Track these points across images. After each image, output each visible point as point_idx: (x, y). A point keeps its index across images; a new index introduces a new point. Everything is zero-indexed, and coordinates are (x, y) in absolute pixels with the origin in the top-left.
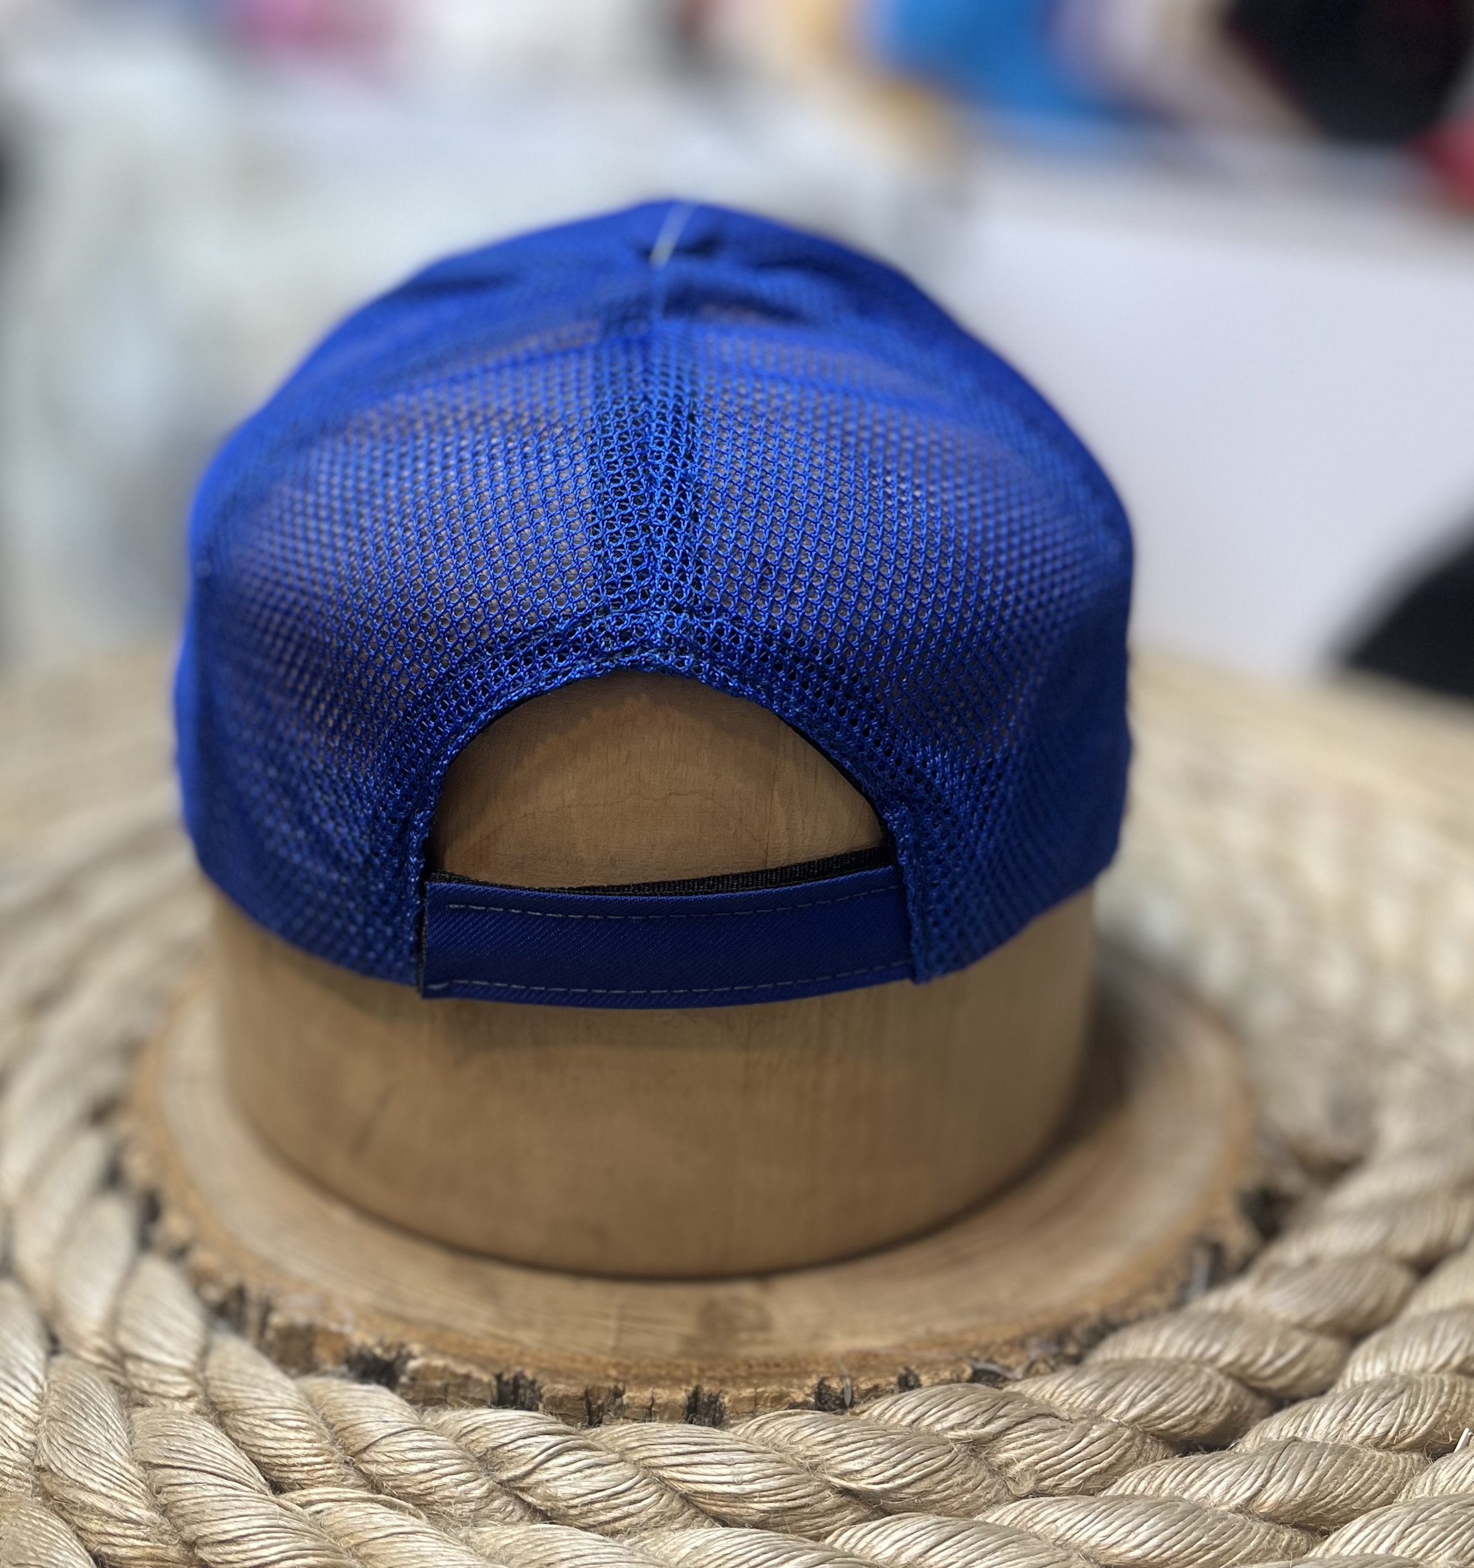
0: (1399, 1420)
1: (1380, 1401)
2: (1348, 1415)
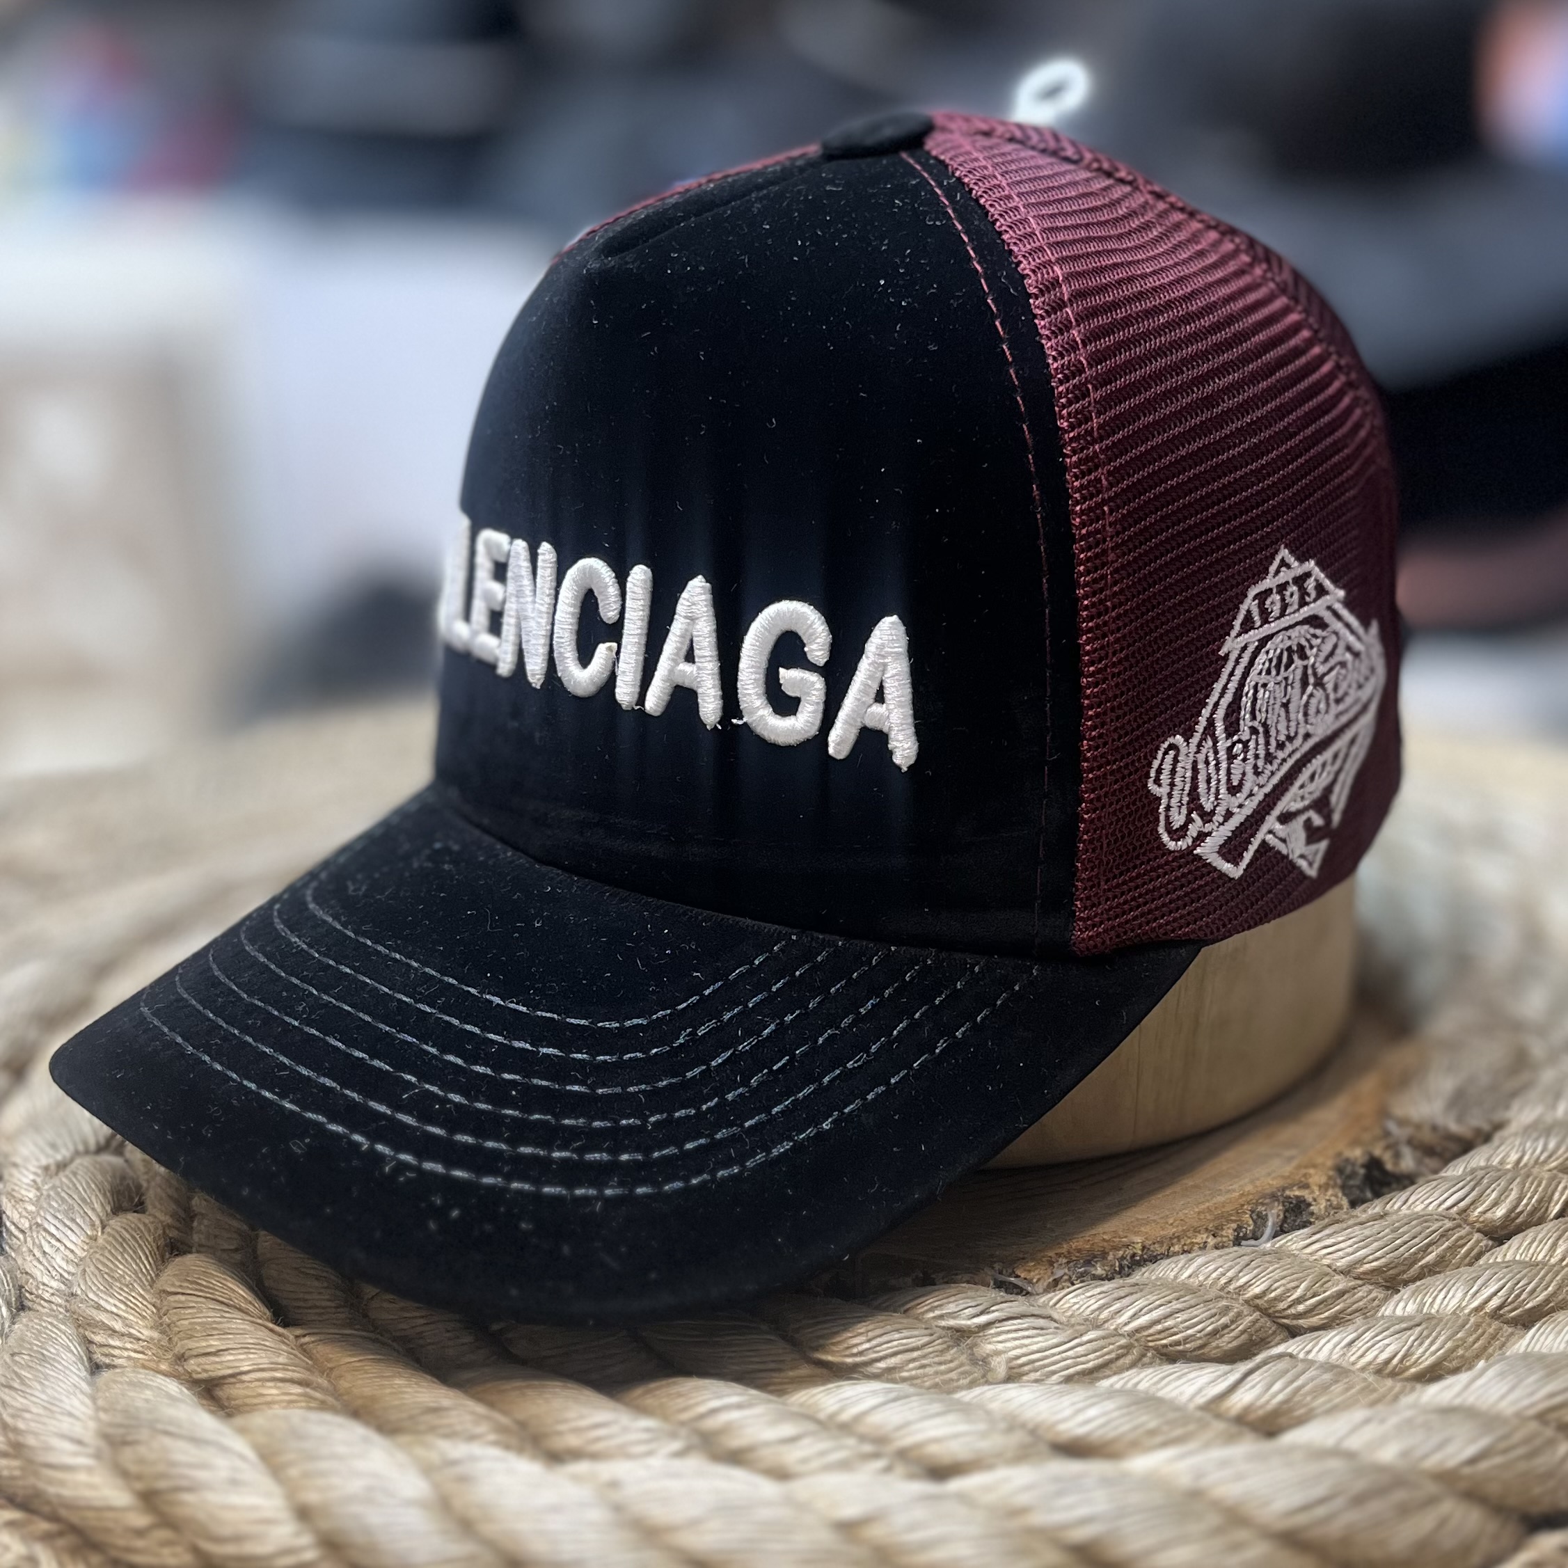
0: (1406, 1348)
1: (1392, 1330)
2: (1353, 1341)
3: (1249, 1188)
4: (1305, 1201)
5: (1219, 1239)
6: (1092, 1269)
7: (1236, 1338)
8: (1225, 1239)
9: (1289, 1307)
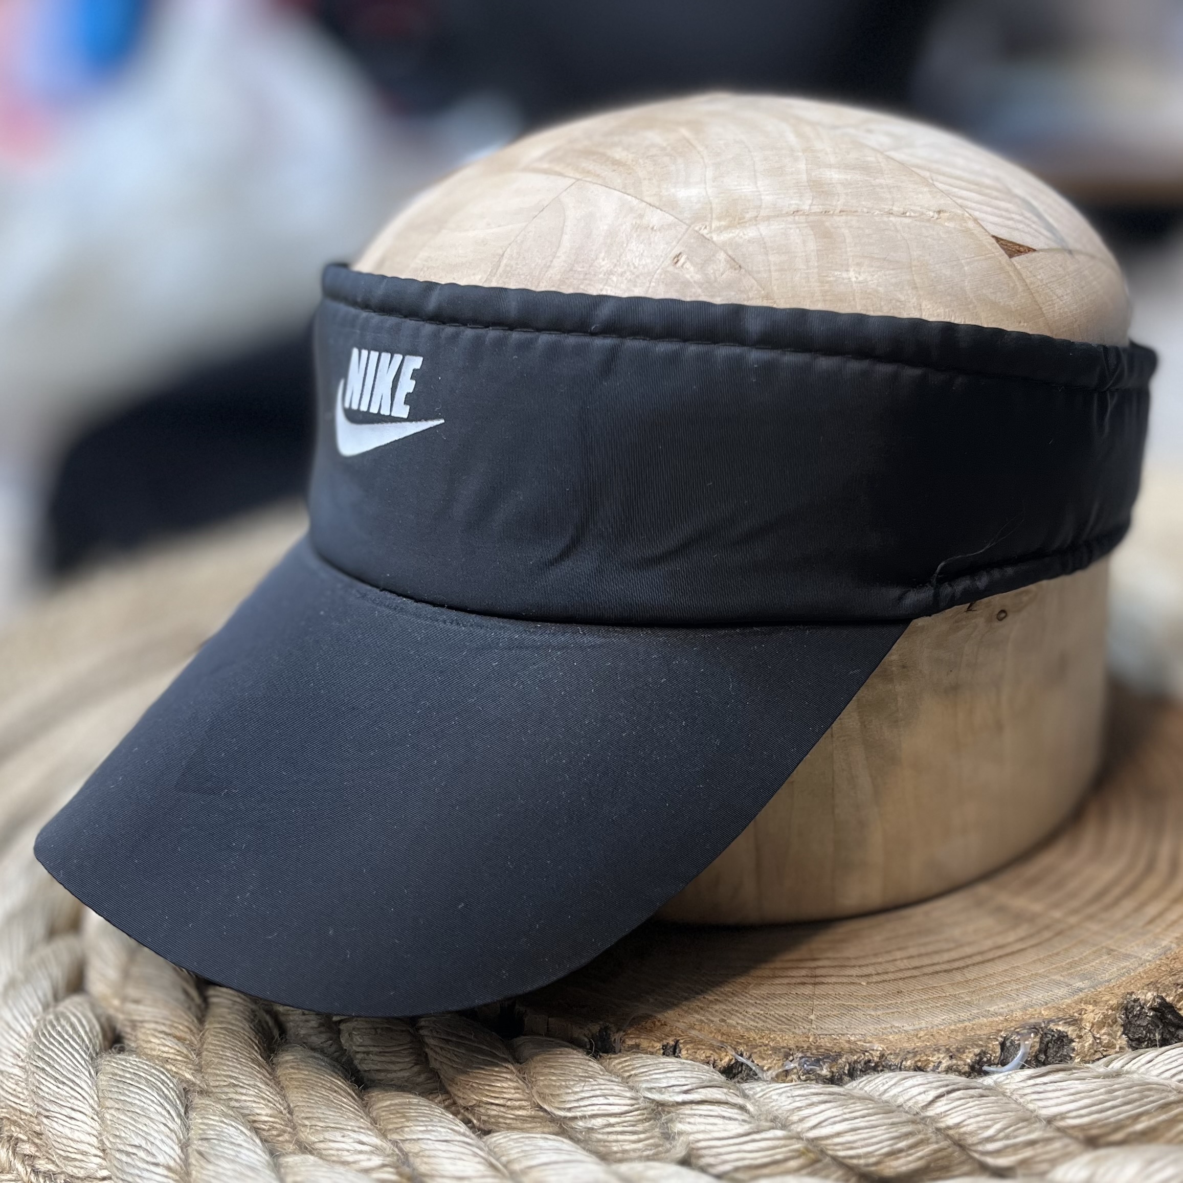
3: (1018, 1014)
4: (1067, 1036)
5: (954, 1061)
6: (818, 1068)
7: (911, 1162)
8: (959, 1063)
9: (980, 1143)
